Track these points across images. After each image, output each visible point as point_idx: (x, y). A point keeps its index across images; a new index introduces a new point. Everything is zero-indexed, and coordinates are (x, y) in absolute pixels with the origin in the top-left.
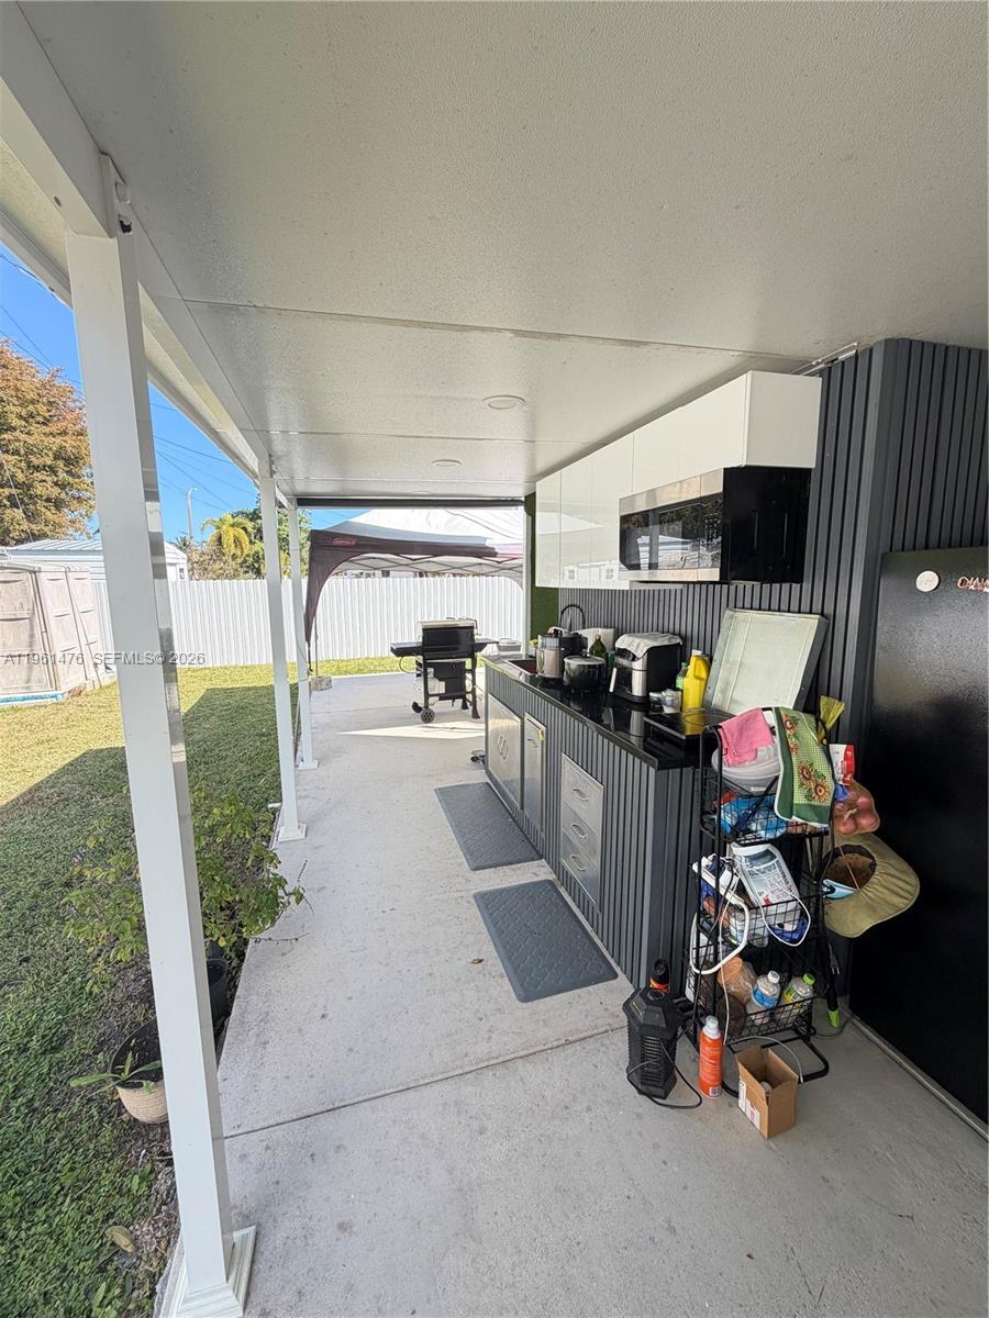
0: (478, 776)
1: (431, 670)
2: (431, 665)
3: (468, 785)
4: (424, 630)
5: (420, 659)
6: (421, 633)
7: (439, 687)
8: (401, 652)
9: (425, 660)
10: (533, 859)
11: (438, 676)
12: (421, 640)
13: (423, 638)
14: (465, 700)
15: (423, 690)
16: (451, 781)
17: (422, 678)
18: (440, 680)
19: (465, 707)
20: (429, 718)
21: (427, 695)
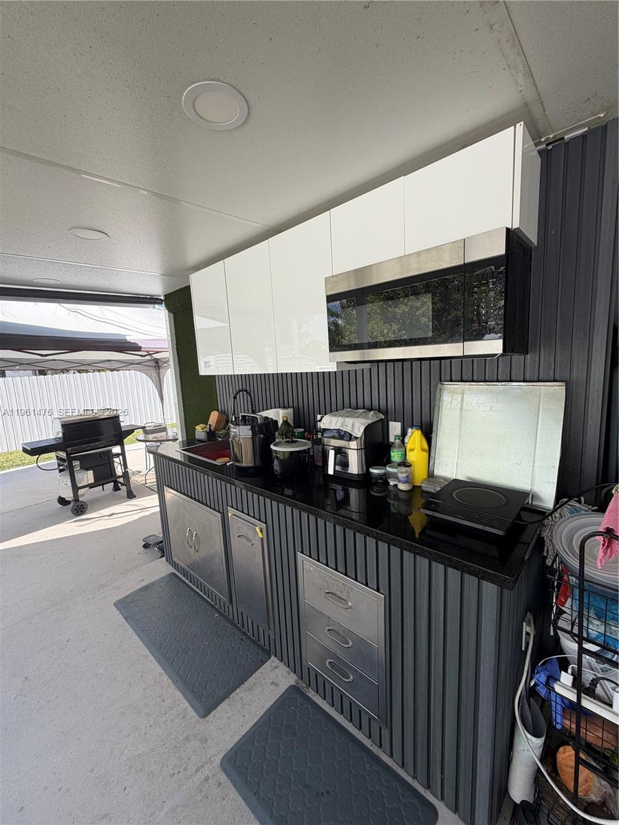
0: (160, 569)
1: (76, 463)
2: (76, 459)
3: (153, 584)
4: (63, 426)
5: (63, 455)
6: (59, 429)
7: (88, 477)
8: (36, 451)
9: (68, 454)
10: (263, 662)
11: (85, 468)
12: (61, 435)
13: (63, 434)
14: (116, 483)
15: (70, 484)
16: (131, 585)
17: (67, 473)
18: (87, 469)
19: (116, 488)
20: (79, 509)
21: (75, 488)
